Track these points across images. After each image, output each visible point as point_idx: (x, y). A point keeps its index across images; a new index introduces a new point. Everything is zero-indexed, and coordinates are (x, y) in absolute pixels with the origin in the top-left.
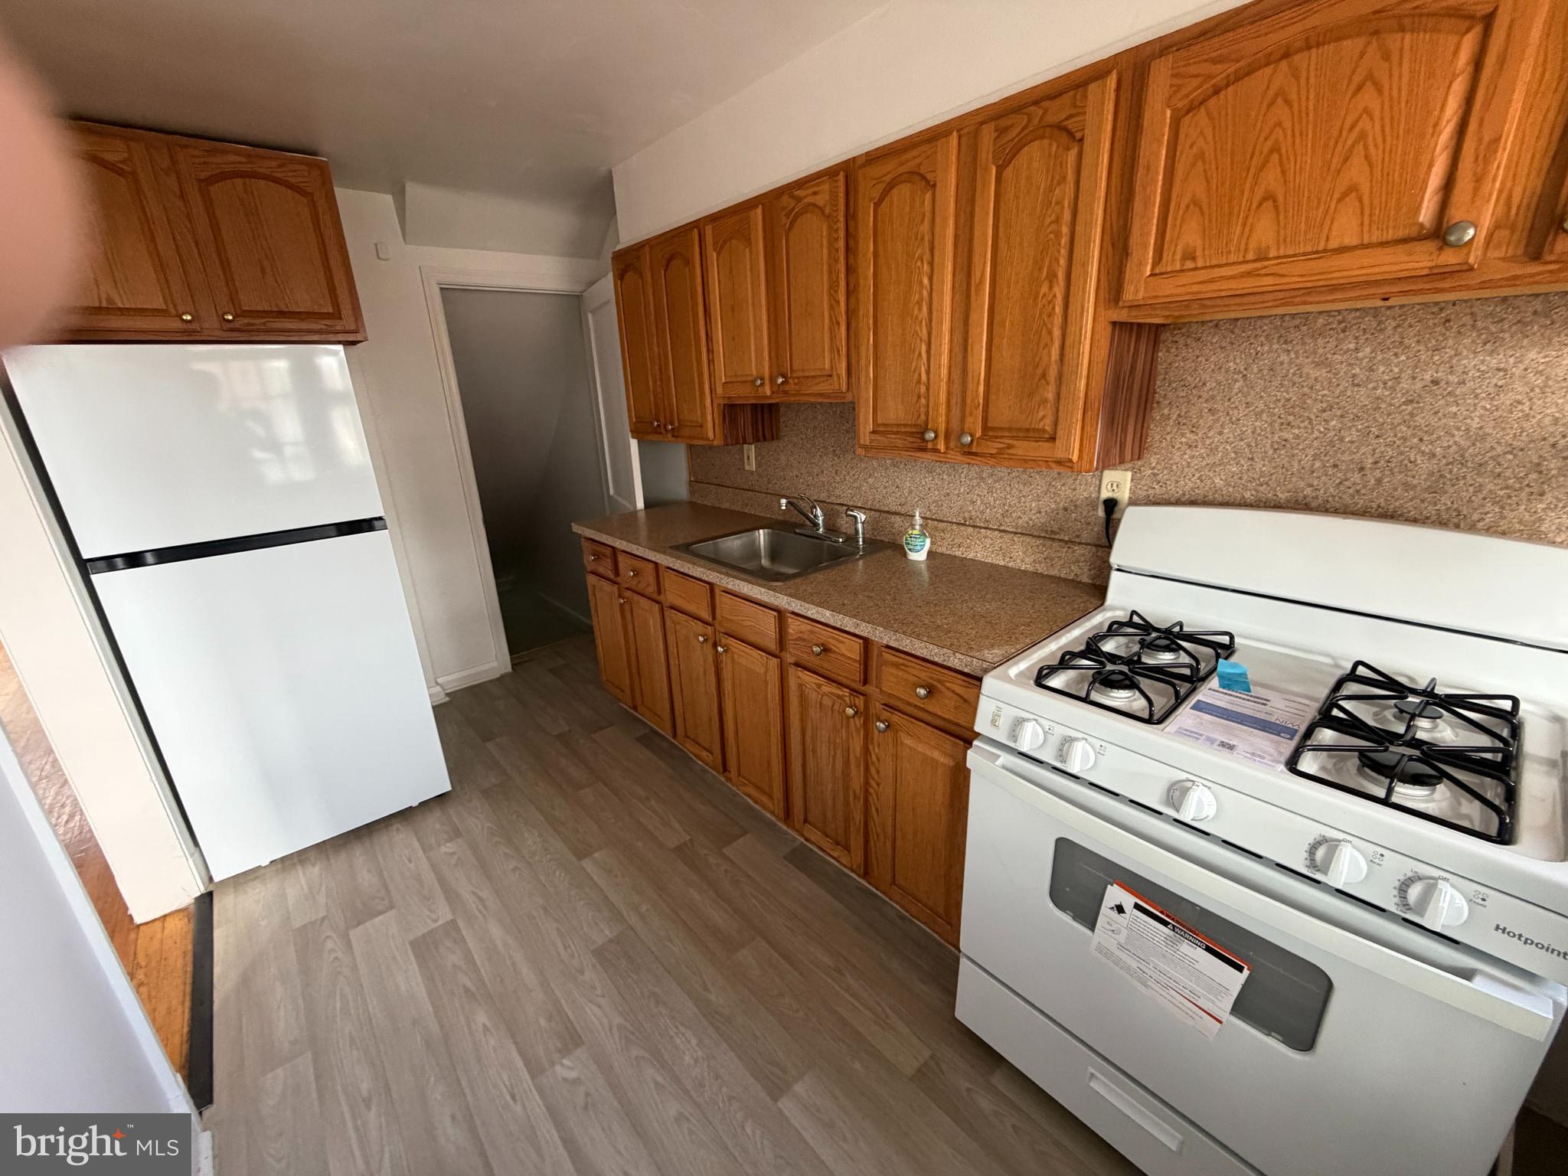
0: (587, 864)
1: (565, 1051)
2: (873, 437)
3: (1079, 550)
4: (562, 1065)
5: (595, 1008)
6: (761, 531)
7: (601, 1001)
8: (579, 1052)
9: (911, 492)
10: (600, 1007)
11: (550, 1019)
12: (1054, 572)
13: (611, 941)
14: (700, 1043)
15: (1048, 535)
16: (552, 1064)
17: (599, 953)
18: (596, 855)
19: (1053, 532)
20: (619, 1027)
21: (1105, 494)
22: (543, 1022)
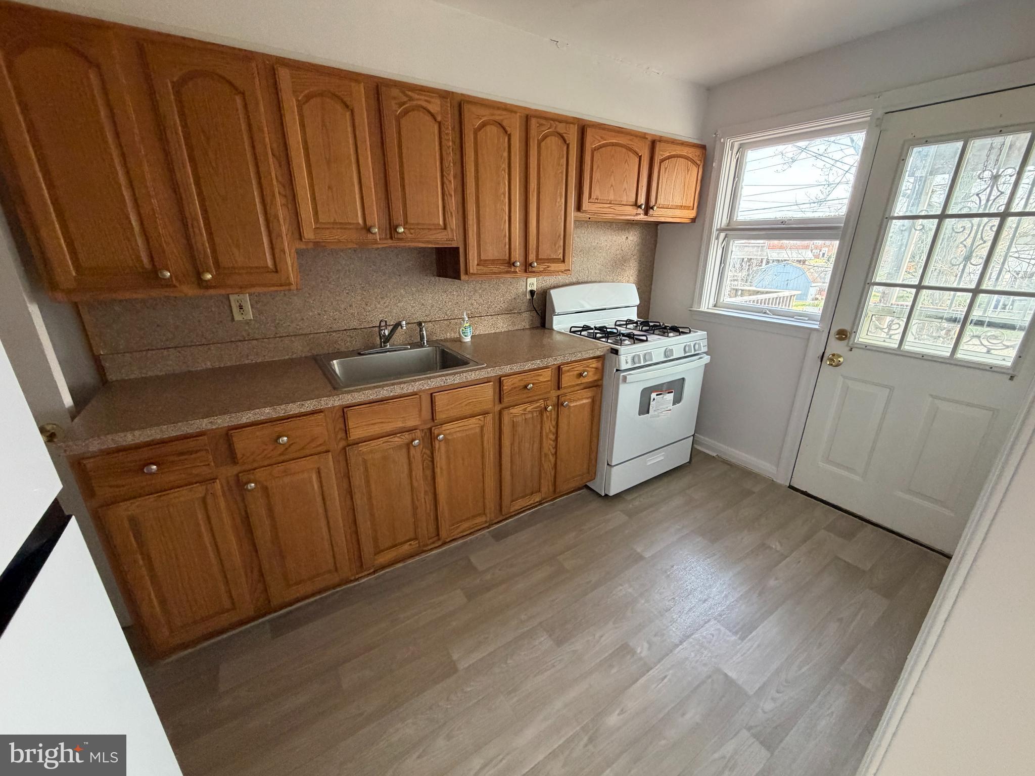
0: (462, 665)
1: (632, 652)
2: (479, 268)
3: (524, 315)
4: (641, 653)
5: (603, 638)
6: (335, 362)
7: (597, 636)
8: (631, 644)
9: (432, 306)
10: (602, 637)
11: (611, 666)
12: (516, 328)
13: (550, 636)
14: (621, 585)
15: (509, 311)
16: (641, 659)
17: (559, 642)
18: (455, 657)
19: (511, 310)
20: (614, 623)
21: (529, 289)
22: (614, 671)
